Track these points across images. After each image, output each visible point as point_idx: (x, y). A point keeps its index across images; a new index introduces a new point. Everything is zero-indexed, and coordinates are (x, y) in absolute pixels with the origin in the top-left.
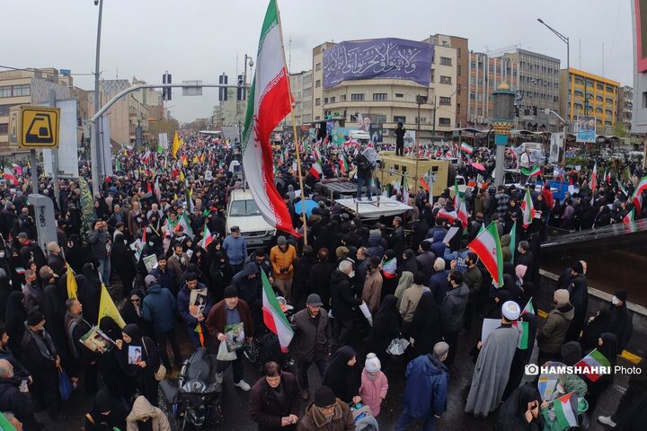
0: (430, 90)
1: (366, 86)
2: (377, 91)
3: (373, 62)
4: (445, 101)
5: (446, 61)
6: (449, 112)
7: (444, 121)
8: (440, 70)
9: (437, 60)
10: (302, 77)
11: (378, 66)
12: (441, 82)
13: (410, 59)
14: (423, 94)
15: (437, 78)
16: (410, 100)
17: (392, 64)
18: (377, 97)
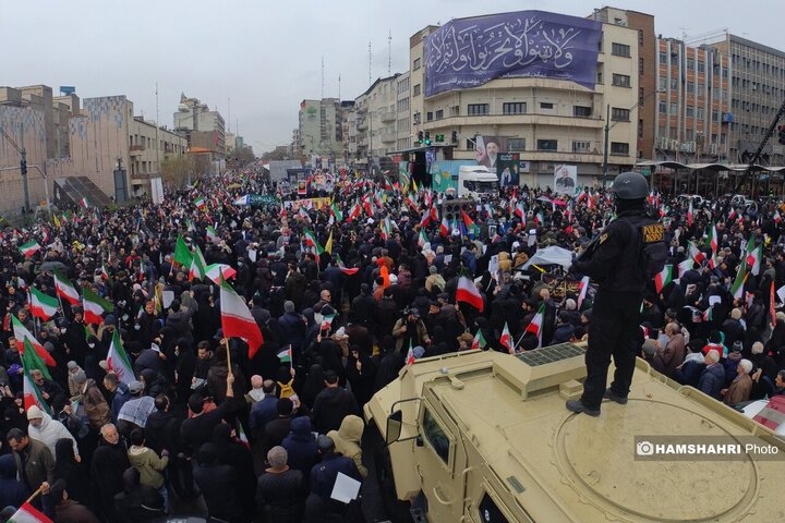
0: (596, 97)
1: (492, 90)
2: (510, 99)
3: (503, 50)
4: (621, 115)
5: (621, 50)
6: (627, 133)
7: (620, 148)
8: (612, 64)
9: (607, 48)
10: (395, 83)
11: (511, 57)
12: (614, 84)
13: (562, 48)
14: (585, 103)
15: (608, 78)
16: (563, 112)
17: (533, 52)
18: (510, 108)
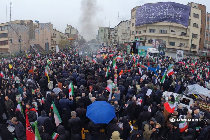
0: (188, 30)
1: (157, 25)
2: (162, 29)
3: (160, 13)
4: (195, 36)
5: (196, 16)
6: (196, 42)
7: (194, 46)
8: (193, 20)
9: (192, 15)
10: (126, 23)
11: (162, 16)
12: (194, 26)
13: (178, 13)
14: (184, 31)
15: (192, 24)
16: (177, 34)
17: (170, 14)
18: (162, 31)
